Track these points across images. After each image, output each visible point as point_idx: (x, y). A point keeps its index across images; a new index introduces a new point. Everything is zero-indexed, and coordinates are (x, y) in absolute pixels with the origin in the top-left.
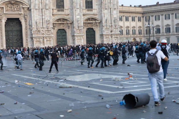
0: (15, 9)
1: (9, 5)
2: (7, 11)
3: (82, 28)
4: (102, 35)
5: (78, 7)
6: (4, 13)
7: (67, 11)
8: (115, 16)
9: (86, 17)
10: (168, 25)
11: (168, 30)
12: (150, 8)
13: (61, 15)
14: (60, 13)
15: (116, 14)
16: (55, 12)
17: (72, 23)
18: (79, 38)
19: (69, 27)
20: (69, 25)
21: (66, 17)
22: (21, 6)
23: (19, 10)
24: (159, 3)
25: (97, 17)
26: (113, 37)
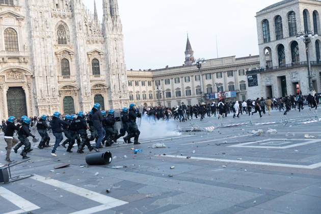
0: (18, 77)
1: (11, 73)
2: (8, 79)
3: (90, 94)
4: (111, 101)
5: (85, 73)
6: (6, 81)
7: (73, 78)
8: (123, 82)
9: (94, 83)
10: (178, 88)
11: (178, 93)
12: (159, 72)
13: (67, 82)
14: (66, 80)
15: (124, 80)
16: (61, 79)
17: (79, 90)
18: (87, 105)
19: (76, 94)
20: (76, 92)
21: (72, 84)
22: (24, 73)
23: (21, 78)
24: (169, 67)
25: (105, 83)
26: (122, 102)
